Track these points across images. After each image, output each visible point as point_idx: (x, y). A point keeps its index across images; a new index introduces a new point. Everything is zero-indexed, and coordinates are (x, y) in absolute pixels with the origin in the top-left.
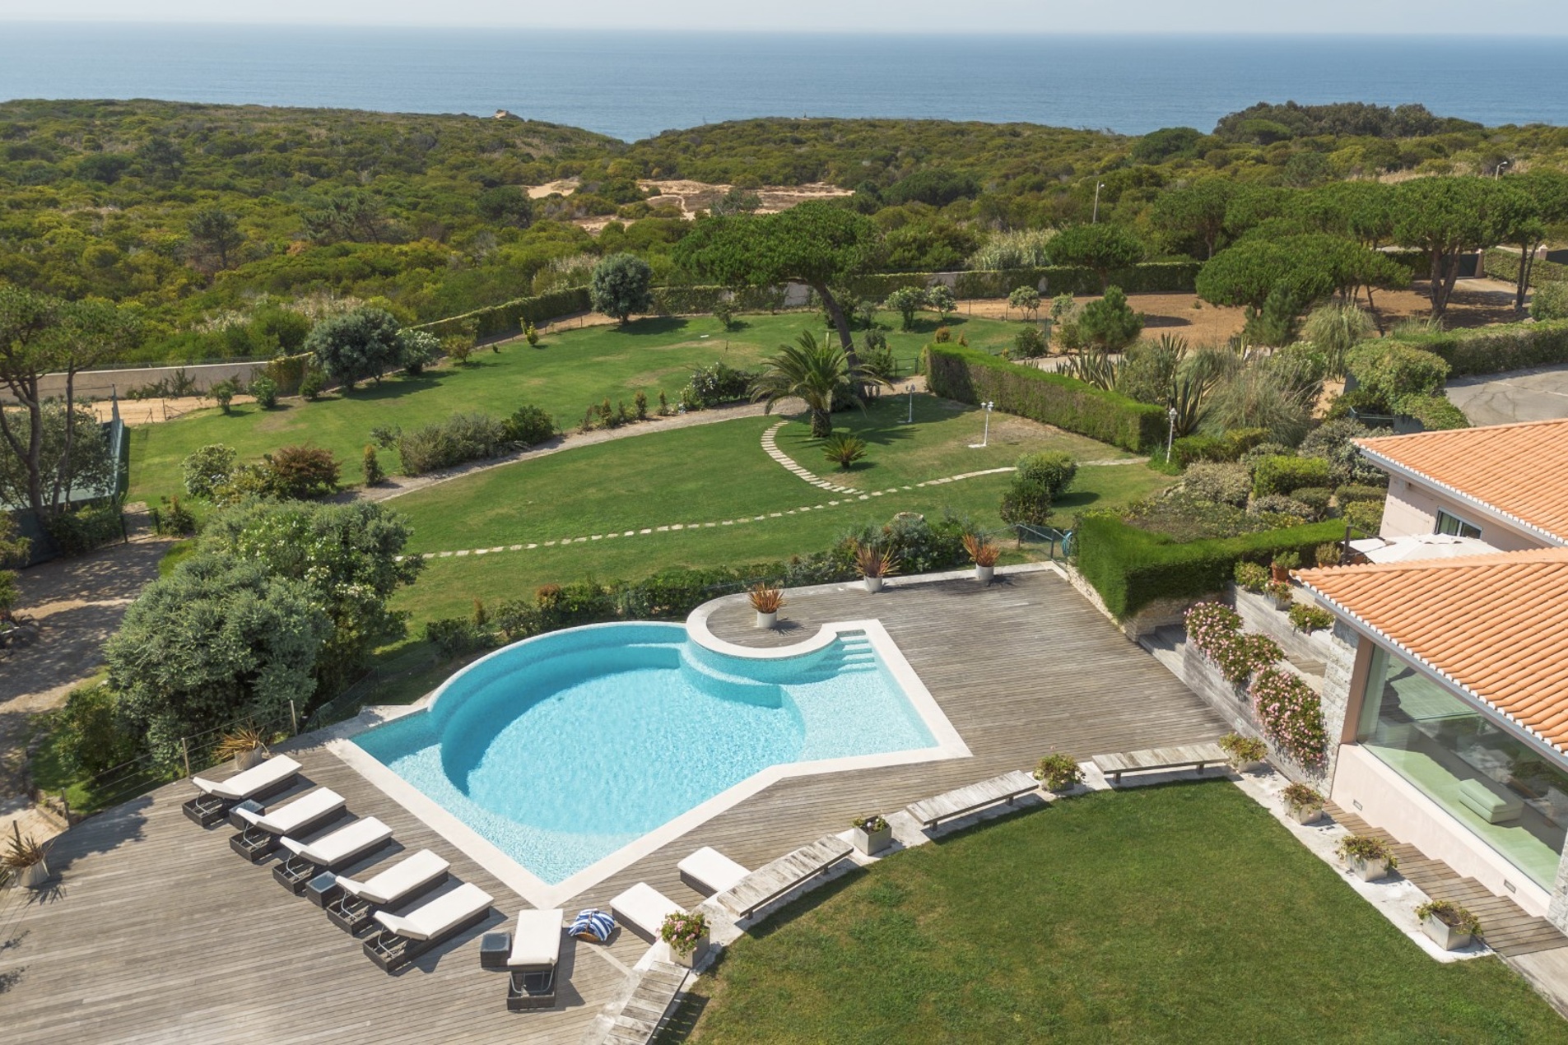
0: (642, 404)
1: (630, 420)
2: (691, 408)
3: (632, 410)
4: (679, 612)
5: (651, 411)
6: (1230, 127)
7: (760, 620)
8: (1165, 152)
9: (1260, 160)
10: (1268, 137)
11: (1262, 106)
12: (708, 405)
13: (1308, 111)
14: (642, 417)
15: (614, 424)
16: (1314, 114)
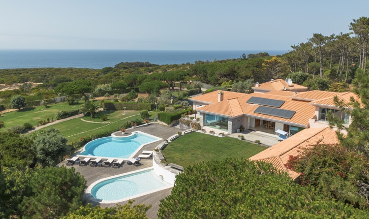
0: (48, 120)
1: (47, 123)
2: (58, 119)
3: (47, 121)
4: (109, 135)
5: (50, 121)
6: (117, 66)
7: (123, 133)
8: (107, 71)
9: (126, 72)
10: (125, 68)
11: (122, 63)
12: (61, 118)
13: (130, 63)
14: (49, 122)
15: (44, 124)
16: (132, 64)
